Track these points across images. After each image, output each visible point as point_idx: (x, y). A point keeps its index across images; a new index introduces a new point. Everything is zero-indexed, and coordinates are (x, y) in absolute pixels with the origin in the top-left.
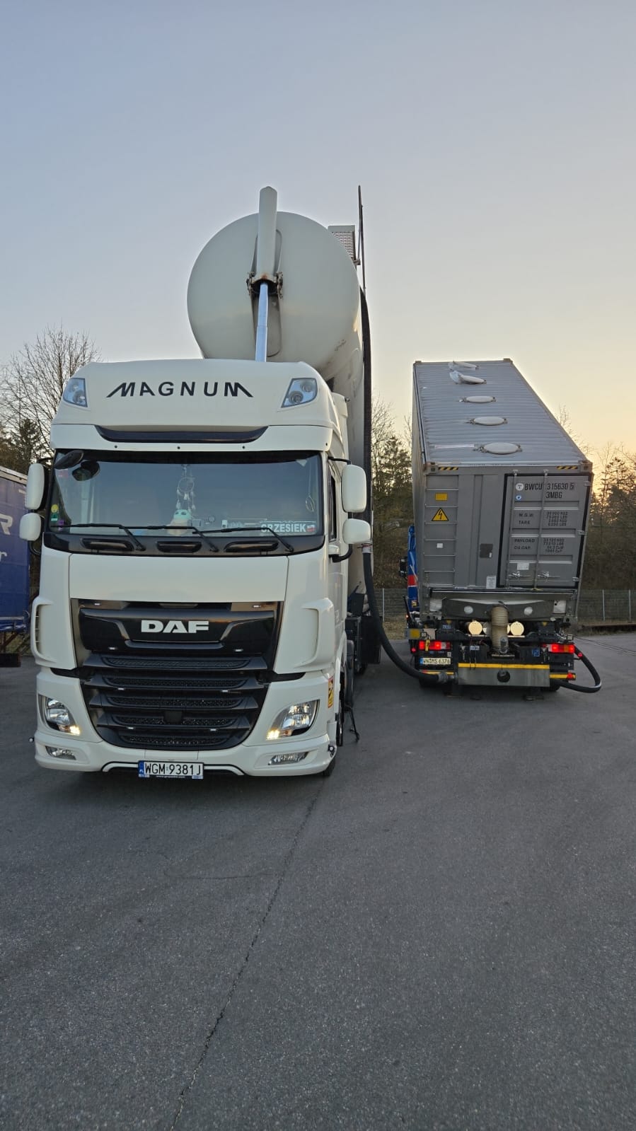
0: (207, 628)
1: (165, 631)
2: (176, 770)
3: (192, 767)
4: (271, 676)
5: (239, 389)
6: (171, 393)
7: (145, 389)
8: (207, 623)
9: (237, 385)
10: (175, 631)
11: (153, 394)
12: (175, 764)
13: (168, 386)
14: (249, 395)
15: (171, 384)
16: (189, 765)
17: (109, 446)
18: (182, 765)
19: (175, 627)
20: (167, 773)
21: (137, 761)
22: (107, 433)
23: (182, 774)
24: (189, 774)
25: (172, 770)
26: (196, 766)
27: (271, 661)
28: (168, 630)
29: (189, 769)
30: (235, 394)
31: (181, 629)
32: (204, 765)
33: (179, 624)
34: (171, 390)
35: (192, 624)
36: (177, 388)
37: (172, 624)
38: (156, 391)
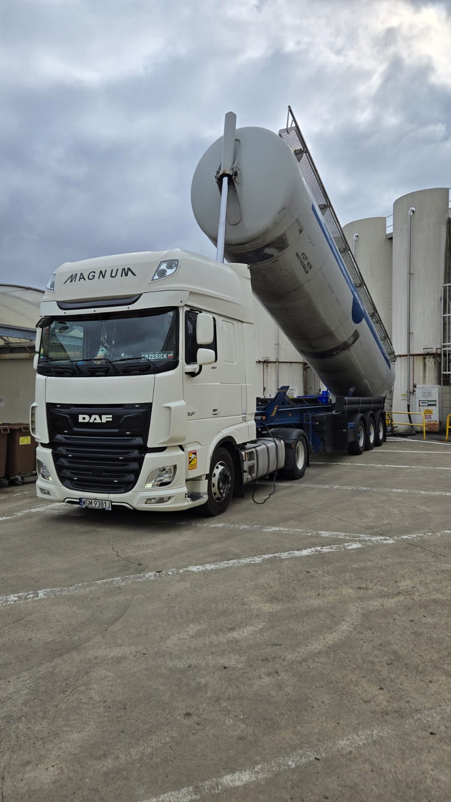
0: (111, 420)
1: (90, 421)
2: (98, 505)
4: (145, 450)
5: (129, 272)
6: (94, 278)
7: (82, 277)
8: (111, 416)
9: (129, 269)
10: (95, 421)
11: (85, 280)
12: (97, 501)
13: (93, 274)
14: (134, 275)
15: (94, 272)
16: (104, 502)
17: (61, 313)
18: (100, 501)
19: (95, 419)
20: (94, 505)
21: (78, 498)
22: (61, 305)
23: (100, 507)
24: (104, 507)
25: (96, 504)
26: (107, 502)
27: (145, 440)
28: (91, 421)
29: (104, 504)
30: (126, 275)
31: (98, 421)
32: (112, 502)
33: (97, 417)
34: (94, 276)
35: (104, 417)
36: (97, 275)
37: (93, 417)
38: (86, 278)
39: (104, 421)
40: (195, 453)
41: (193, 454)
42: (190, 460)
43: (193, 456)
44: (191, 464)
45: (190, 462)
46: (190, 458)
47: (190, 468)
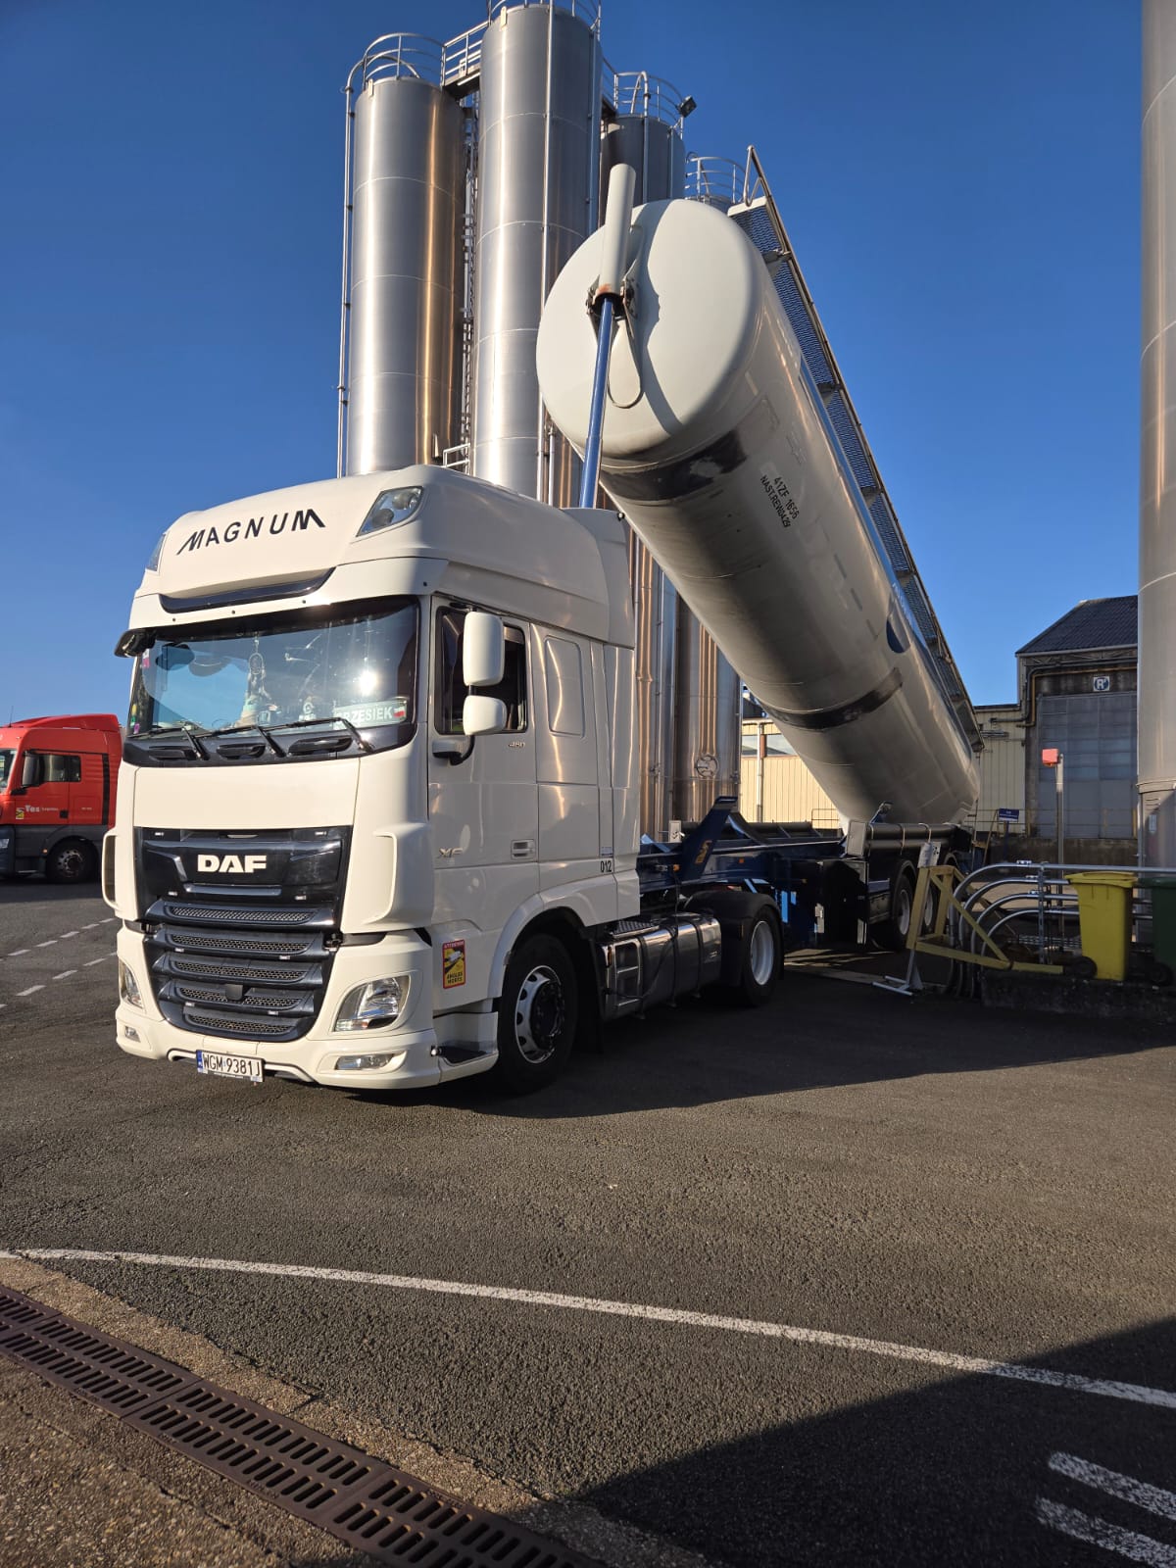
0: (263, 866)
1: (221, 871)
2: (234, 1068)
3: (250, 1063)
5: (311, 519)
6: (236, 537)
7: (212, 536)
8: (263, 858)
9: (311, 513)
10: (232, 870)
11: (217, 542)
12: (233, 1058)
13: (235, 528)
14: (321, 524)
15: (238, 524)
16: (247, 1061)
17: (167, 619)
18: (240, 1059)
19: (231, 865)
20: (225, 1069)
21: (194, 1050)
22: (170, 604)
23: (240, 1073)
24: (248, 1074)
25: (230, 1066)
26: (254, 1062)
27: (338, 916)
28: (223, 869)
29: (248, 1067)
30: (304, 526)
31: (237, 869)
32: (264, 1062)
33: (235, 859)
34: (236, 533)
35: (249, 859)
36: (243, 530)
37: (228, 859)
38: (221, 538)
39: (250, 868)
40: (461, 949)
41: (455, 949)
42: (448, 964)
43: (454, 955)
44: (449, 973)
45: (446, 970)
46: (446, 960)
47: (447, 984)
